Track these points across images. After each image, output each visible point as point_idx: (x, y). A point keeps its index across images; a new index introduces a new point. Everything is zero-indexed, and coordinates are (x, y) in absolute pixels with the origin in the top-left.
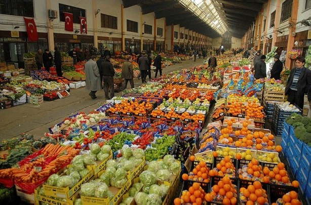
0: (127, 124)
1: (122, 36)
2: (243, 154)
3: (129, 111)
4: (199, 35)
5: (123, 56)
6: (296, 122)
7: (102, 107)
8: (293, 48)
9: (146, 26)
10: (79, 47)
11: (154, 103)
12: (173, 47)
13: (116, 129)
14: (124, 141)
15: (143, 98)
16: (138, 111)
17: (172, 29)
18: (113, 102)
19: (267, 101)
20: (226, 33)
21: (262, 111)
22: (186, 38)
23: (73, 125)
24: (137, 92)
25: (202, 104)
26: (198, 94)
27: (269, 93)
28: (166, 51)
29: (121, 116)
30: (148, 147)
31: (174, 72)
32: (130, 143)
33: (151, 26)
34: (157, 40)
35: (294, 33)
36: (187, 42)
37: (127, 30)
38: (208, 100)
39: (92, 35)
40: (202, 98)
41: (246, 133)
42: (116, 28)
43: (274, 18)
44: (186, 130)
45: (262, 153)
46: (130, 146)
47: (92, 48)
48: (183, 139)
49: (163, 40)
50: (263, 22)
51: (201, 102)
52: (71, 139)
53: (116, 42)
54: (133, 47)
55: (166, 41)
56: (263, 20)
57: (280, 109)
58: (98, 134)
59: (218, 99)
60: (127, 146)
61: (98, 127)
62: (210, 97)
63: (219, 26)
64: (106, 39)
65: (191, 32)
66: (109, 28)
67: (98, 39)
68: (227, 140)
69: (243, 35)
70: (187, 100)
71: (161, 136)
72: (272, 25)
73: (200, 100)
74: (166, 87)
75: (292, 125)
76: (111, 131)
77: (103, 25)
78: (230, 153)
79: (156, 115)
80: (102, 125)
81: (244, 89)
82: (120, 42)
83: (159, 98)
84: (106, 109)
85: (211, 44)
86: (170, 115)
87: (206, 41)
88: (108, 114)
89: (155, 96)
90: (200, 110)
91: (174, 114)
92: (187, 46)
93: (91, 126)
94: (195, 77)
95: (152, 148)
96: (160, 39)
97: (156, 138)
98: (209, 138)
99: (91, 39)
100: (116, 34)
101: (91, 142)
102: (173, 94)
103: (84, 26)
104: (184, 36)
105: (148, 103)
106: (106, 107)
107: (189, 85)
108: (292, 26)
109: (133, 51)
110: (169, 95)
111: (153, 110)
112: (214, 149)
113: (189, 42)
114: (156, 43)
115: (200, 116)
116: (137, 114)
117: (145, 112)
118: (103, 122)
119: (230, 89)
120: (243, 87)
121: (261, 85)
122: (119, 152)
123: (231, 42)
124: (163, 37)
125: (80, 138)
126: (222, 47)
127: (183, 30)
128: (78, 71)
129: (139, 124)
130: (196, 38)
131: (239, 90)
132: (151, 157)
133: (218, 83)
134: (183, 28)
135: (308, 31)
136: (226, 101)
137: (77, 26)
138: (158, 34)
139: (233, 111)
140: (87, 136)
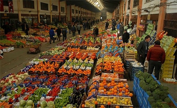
0: (43, 80)
1: (38, 13)
2: (112, 100)
3: (44, 70)
4: (87, 11)
5: (39, 26)
6: (140, 76)
7: (26, 68)
8: (140, 24)
9: (53, 6)
10: (8, 22)
11: (60, 63)
12: (72, 19)
13: (36, 86)
14: (41, 94)
15: (53, 59)
16: (50, 70)
17: (71, 7)
18: (33, 63)
19: (126, 59)
20: (103, 9)
21: (123, 67)
22: (79, 13)
23: (7, 83)
24: (49, 55)
25: (90, 62)
26: (87, 55)
27: (127, 54)
28: (67, 22)
29: (39, 74)
30: (57, 97)
31: (72, 38)
32: (45, 96)
33: (57, 6)
34: (61, 15)
35: (140, 15)
36: (80, 16)
37: (41, 9)
38: (93, 59)
39: (17, 13)
40: (89, 57)
41: (113, 84)
42: (34, 8)
43: (130, 4)
44: (79, 83)
45: (122, 98)
46: (45, 97)
47: (17, 22)
48: (77, 90)
49: (65, 15)
50: (124, 5)
51: (89, 60)
52: (5, 95)
53: (34, 17)
54: (46, 20)
55: (67, 16)
56: (124, 4)
57: (132, 66)
58: (24, 90)
59: (99, 58)
60: (44, 97)
61: (24, 85)
62: (94, 57)
63: (99, 5)
64: (27, 15)
65: (82, 9)
66: (28, 8)
67: (22, 16)
68: (103, 91)
69: (113, 11)
70: (80, 60)
71: (65, 88)
72: (129, 8)
73: (88, 59)
74: (67, 49)
75: (138, 78)
76: (33, 87)
77: (25, 6)
78: (104, 101)
79: (61, 72)
80: (26, 83)
81: (113, 51)
82: (36, 17)
83: (63, 59)
84: (28, 69)
85: (95, 16)
86: (70, 72)
87: (91, 14)
88: (30, 73)
89: (61, 57)
90: (88, 66)
91: (73, 70)
92: (80, 18)
93: (19, 83)
94: (85, 41)
95: (59, 98)
96: (63, 14)
97: (61, 90)
98: (93, 89)
99: (17, 16)
100: (34, 12)
101: (19, 97)
102: (72, 56)
103: (11, 7)
104: (78, 12)
105: (56, 64)
106: (29, 67)
107: (82, 48)
108: (139, 11)
109: (45, 22)
110: (69, 57)
111: (59, 68)
112: (96, 97)
113: (81, 15)
114: (61, 17)
115: (88, 71)
116: (49, 72)
117: (54, 70)
118: (27, 81)
119: (105, 52)
120: (112, 50)
121: (123, 49)
122: (38, 103)
123: (106, 15)
124: (65, 13)
125: (12, 94)
126: (101, 18)
127: (77, 8)
128: (8, 39)
129: (51, 81)
130: (86, 13)
131: (111, 52)
132: (58, 106)
133: (99, 46)
134: (78, 7)
135: (147, 15)
136: (103, 60)
137: (6, 8)
138: (61, 11)
139: (107, 68)
140: (16, 92)
